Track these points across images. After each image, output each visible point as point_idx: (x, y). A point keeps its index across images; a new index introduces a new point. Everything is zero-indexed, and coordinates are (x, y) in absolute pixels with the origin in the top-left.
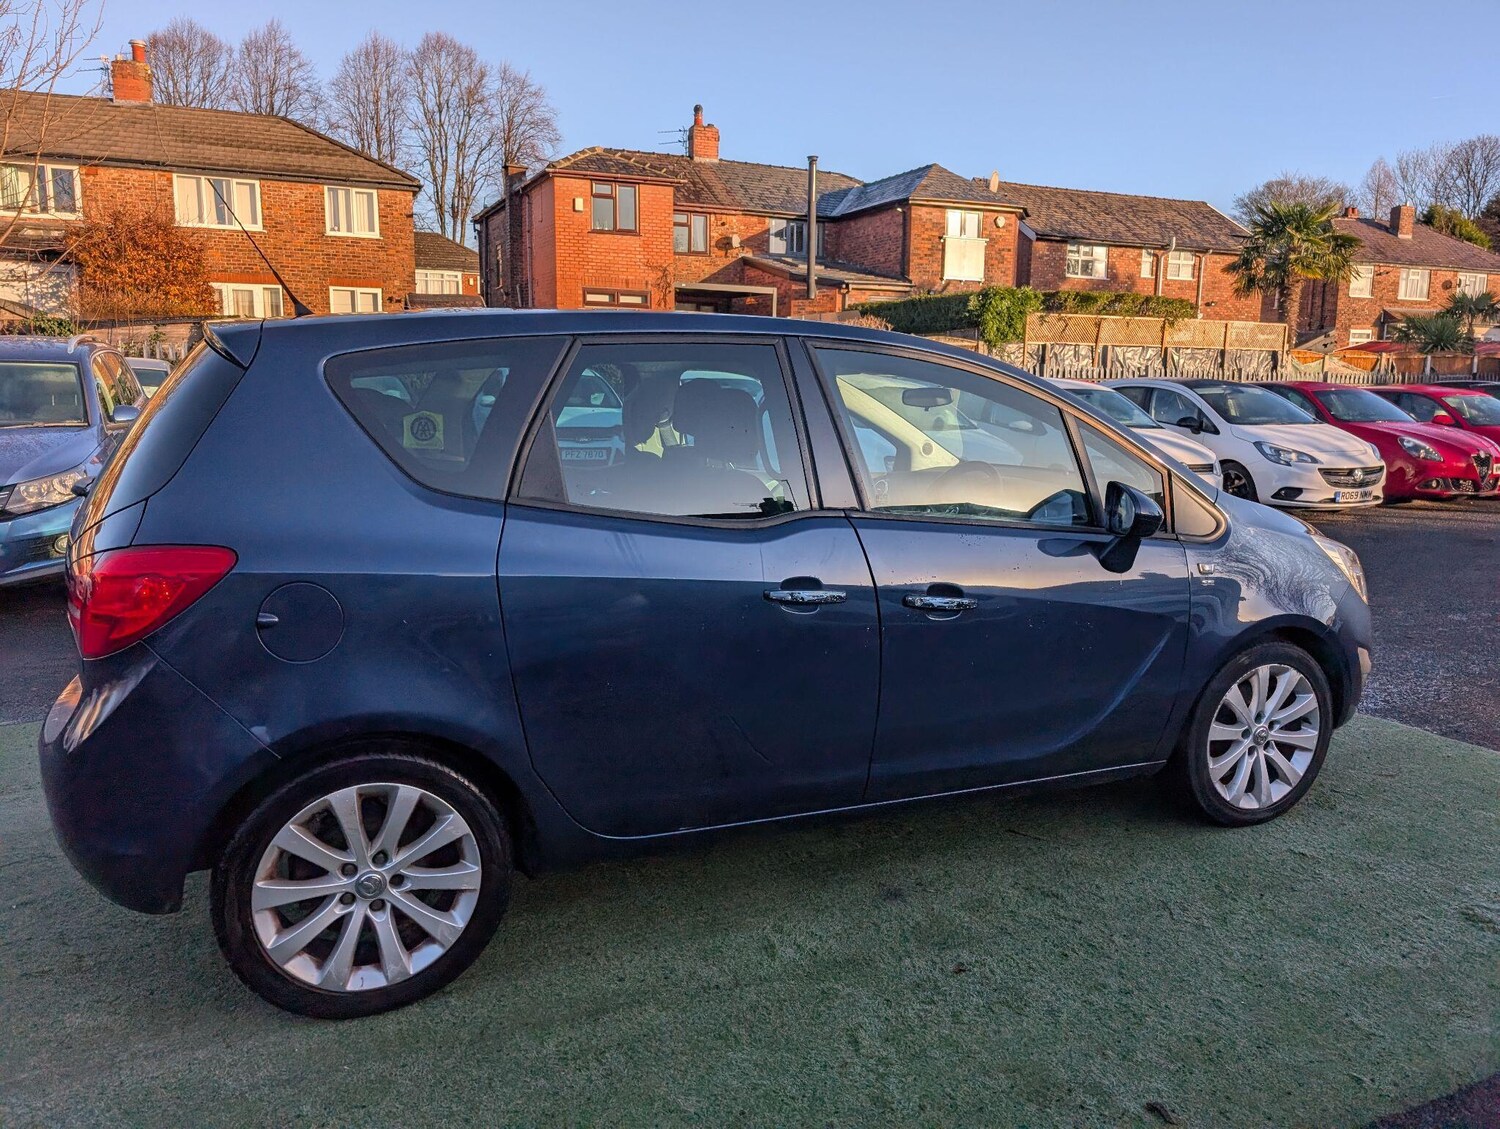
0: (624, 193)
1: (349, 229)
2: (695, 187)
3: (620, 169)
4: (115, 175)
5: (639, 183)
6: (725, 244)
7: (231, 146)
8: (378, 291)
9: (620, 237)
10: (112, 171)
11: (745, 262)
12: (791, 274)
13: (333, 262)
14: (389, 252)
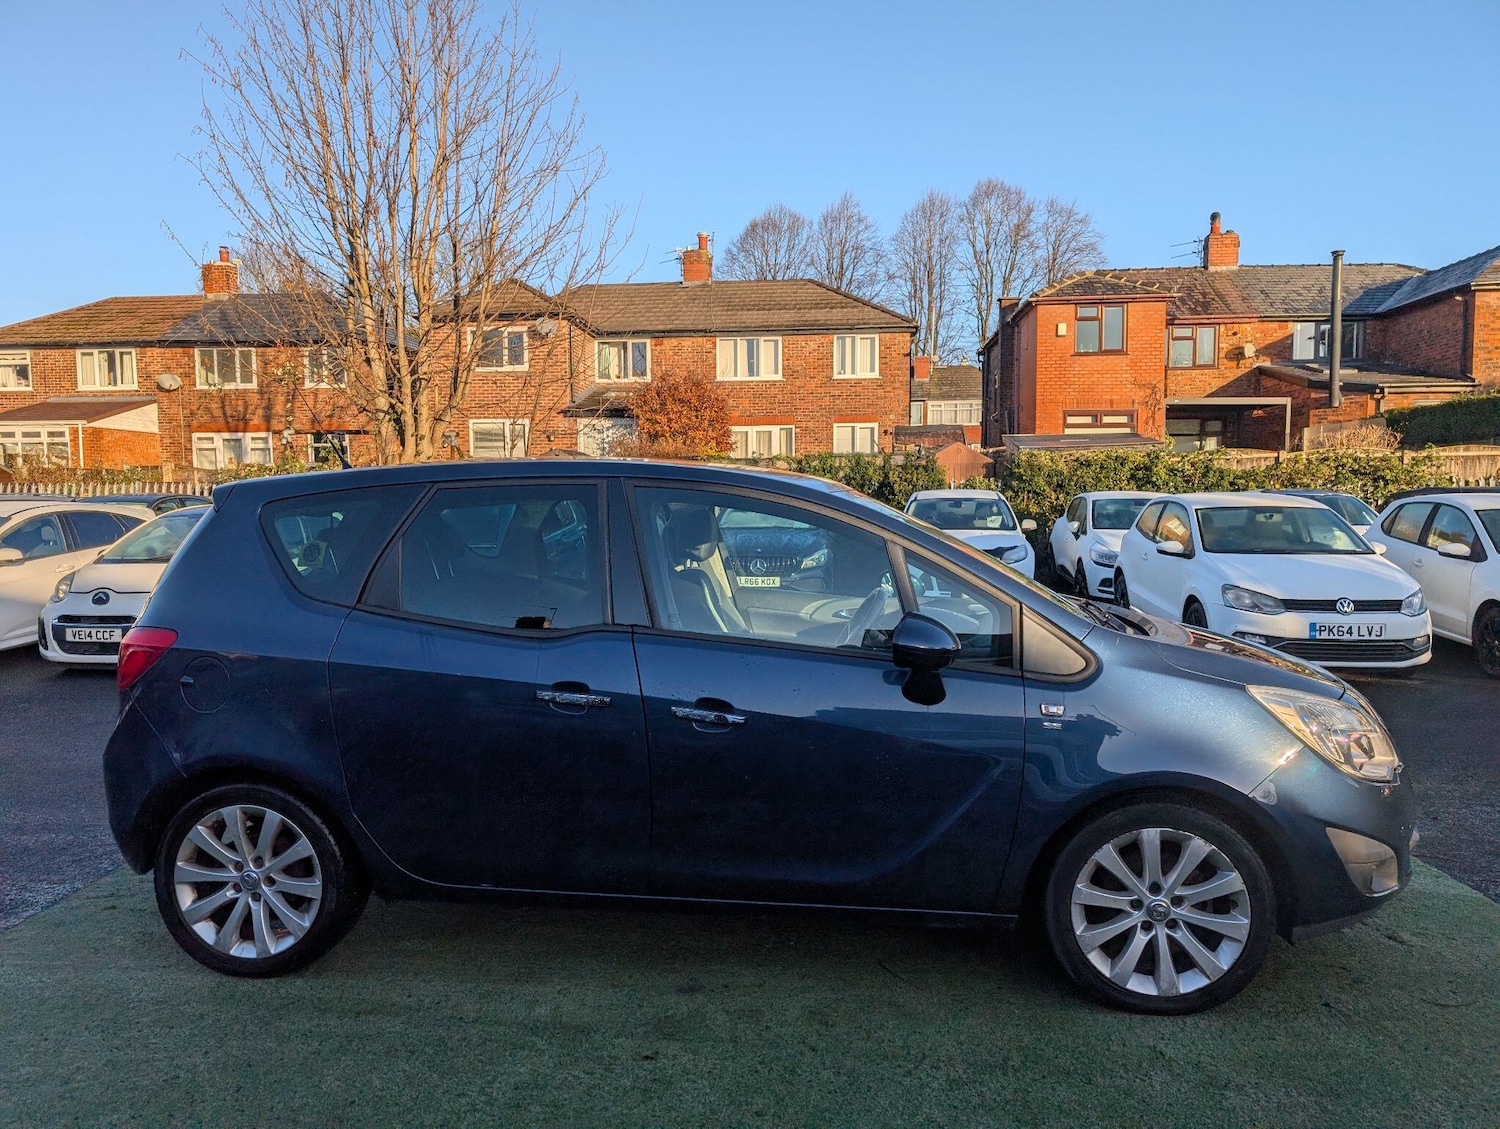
0: (1110, 313)
1: (853, 372)
2: (1204, 297)
3: (1108, 290)
4: (675, 344)
5: (1127, 302)
6: (1238, 354)
7: (764, 309)
8: (875, 425)
9: (1105, 357)
10: (673, 340)
11: (1261, 371)
12: (1310, 380)
13: (838, 402)
14: (889, 389)
